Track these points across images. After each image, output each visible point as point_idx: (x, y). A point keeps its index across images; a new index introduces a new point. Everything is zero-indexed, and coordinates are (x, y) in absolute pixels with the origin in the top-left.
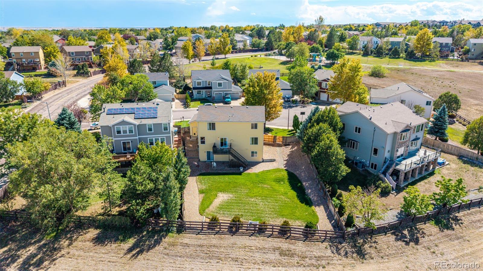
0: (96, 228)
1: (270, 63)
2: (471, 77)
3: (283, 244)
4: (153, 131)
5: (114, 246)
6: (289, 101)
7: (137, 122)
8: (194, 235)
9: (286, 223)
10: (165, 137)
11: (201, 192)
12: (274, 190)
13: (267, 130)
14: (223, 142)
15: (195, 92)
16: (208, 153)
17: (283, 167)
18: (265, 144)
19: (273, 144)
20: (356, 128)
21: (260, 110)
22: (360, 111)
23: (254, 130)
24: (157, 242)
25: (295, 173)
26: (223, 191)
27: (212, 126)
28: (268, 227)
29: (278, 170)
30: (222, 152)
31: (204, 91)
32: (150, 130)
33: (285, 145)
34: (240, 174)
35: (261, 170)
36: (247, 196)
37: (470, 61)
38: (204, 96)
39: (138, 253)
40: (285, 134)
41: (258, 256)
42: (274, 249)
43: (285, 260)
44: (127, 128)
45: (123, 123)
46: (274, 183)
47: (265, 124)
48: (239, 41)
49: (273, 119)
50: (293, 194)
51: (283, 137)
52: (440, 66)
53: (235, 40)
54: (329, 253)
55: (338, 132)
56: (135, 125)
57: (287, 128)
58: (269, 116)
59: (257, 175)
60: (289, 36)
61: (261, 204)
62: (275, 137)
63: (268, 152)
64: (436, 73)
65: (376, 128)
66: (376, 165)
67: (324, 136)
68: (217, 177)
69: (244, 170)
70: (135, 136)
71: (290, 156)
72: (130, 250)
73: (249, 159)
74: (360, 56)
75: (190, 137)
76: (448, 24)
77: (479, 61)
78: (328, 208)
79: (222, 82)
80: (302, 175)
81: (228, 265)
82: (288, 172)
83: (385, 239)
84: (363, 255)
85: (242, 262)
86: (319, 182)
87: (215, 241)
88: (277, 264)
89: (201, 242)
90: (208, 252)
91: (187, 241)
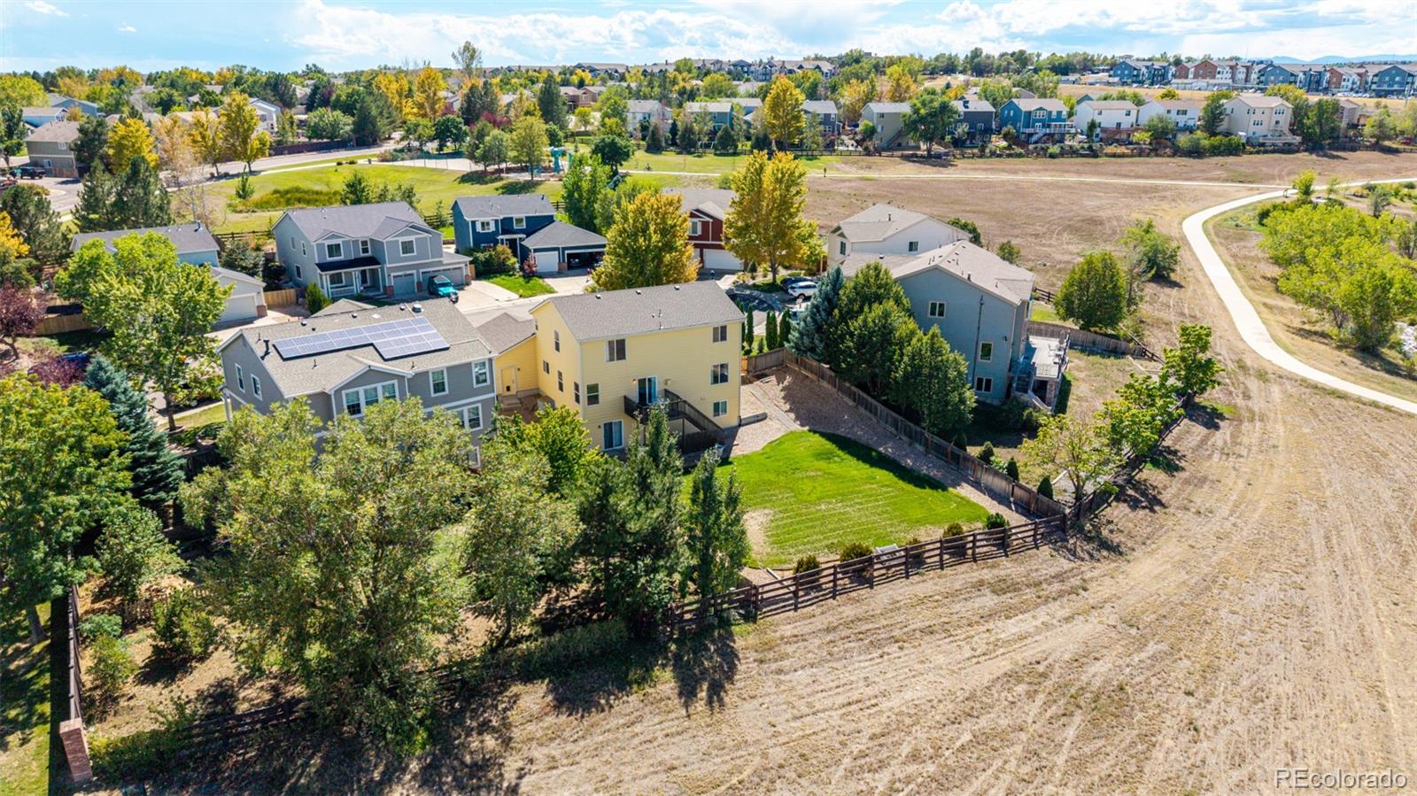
0: (528, 680)
1: (426, 181)
4: (447, 392)
8: (791, 613)
9: (956, 529)
10: (479, 405)
12: (841, 477)
14: (647, 387)
16: (609, 427)
17: (797, 427)
20: (934, 305)
21: (712, 291)
23: (720, 343)
25: (839, 432)
27: (618, 350)
28: (928, 547)
29: (798, 435)
31: (355, 271)
32: (439, 387)
33: (759, 377)
35: (763, 444)
36: (803, 502)
37: (884, 154)
38: (356, 289)
39: (715, 693)
42: (976, 587)
43: (1012, 599)
44: (379, 391)
45: (368, 376)
50: (884, 475)
51: (749, 359)
52: (838, 170)
54: (1064, 564)
56: (401, 379)
59: (766, 455)
64: (847, 184)
65: (984, 298)
66: (988, 381)
69: (727, 452)
71: (791, 398)
76: (752, 69)
77: (899, 153)
78: (977, 485)
79: (412, 238)
80: (860, 434)
81: (927, 646)
82: (823, 435)
83: (1117, 512)
84: (1115, 549)
85: (946, 630)
86: (914, 437)
87: (849, 611)
88: (1009, 611)
89: (820, 622)
90: (860, 637)
91: (788, 630)
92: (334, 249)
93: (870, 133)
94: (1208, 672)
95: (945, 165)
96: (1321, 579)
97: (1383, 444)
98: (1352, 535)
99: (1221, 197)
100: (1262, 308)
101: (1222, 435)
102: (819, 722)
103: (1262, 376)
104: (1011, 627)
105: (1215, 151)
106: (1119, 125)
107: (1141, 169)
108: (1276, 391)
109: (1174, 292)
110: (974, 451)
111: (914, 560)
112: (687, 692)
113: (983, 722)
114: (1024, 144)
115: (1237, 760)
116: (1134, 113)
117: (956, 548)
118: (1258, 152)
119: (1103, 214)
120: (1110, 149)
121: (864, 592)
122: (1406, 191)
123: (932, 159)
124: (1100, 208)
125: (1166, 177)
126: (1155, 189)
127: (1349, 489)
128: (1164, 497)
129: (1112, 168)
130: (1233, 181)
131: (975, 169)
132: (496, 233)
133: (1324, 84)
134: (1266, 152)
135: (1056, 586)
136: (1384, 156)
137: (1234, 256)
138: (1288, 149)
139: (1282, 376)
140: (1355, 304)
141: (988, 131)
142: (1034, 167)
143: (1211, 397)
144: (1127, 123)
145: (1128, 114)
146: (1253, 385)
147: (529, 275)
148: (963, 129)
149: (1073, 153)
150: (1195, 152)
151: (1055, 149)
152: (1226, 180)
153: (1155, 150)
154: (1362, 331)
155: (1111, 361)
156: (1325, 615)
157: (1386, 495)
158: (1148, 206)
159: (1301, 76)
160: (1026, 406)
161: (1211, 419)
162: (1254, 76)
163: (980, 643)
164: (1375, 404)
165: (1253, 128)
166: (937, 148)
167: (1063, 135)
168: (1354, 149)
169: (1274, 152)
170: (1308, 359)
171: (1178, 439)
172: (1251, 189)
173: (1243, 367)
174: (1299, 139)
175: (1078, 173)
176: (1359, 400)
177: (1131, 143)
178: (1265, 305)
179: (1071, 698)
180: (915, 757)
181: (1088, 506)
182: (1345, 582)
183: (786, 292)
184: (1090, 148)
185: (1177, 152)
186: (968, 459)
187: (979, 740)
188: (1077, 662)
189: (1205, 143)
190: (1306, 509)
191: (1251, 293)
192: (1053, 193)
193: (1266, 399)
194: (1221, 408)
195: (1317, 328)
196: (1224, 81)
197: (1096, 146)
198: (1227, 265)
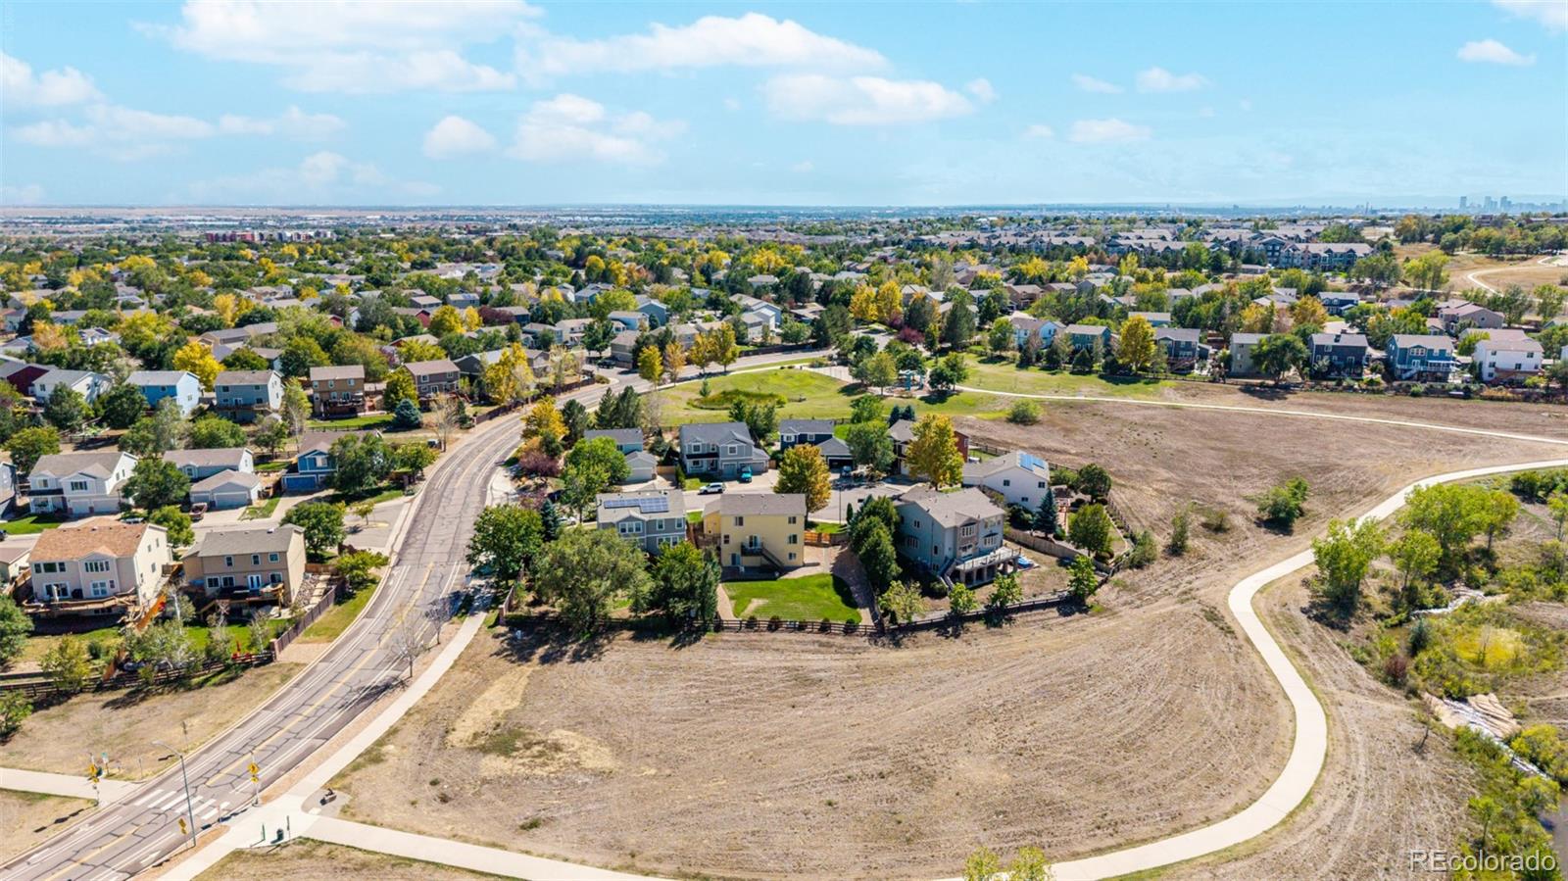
0: (630, 629)
1: (819, 388)
2: (1203, 421)
3: (823, 638)
4: (664, 529)
5: (655, 642)
6: (849, 477)
7: (646, 518)
8: (733, 634)
9: (826, 620)
10: (678, 536)
11: (731, 598)
12: (816, 595)
13: (809, 525)
14: (753, 541)
15: (689, 463)
16: (734, 556)
17: (828, 572)
18: (806, 544)
19: (818, 543)
20: (916, 522)
21: (800, 499)
22: (918, 502)
23: (792, 525)
24: (697, 639)
25: (842, 577)
26: (759, 597)
27: (740, 521)
29: (823, 575)
30: (752, 553)
31: (705, 460)
32: (661, 526)
33: (833, 545)
34: (775, 579)
35: (801, 575)
36: (785, 601)
38: (704, 469)
39: (681, 647)
40: (834, 531)
41: (798, 647)
42: (814, 642)
43: (822, 649)
44: (634, 525)
45: (631, 518)
46: (816, 589)
47: (806, 517)
48: (753, 325)
49: (818, 509)
50: (837, 598)
51: (831, 535)
53: (745, 323)
55: (893, 527)
56: (643, 521)
57: (838, 522)
58: (811, 505)
59: (796, 581)
60: (867, 306)
61: (801, 607)
62: (820, 535)
63: (810, 554)
65: (934, 522)
66: (933, 564)
67: (875, 530)
68: (747, 584)
69: (781, 575)
70: (643, 534)
71: (838, 559)
72: (672, 645)
73: (787, 562)
74: (1013, 367)
75: (704, 536)
78: (871, 609)
81: (771, 653)
82: (835, 578)
84: (900, 645)
85: (783, 651)
87: (756, 637)
88: (817, 652)
89: (742, 639)
90: (749, 645)
91: (726, 638)
92: (697, 448)
98: (1030, 668)
104: (809, 656)
106: (1517, 366)
111: (800, 626)
112: (674, 644)
113: (758, 675)
114: (1392, 379)
117: (824, 628)
120: (1490, 392)
121: (767, 633)
124: (1363, 455)
135: (849, 650)
141: (1359, 365)
144: (1529, 364)
145: (1531, 356)
149: (1441, 392)
151: (1422, 387)
161: (1076, 611)
163: (791, 657)
167: (1445, 374)
175: (1414, 416)
177: (1521, 387)
179: (797, 677)
181: (910, 628)
184: (1467, 389)
187: (749, 678)
188: (816, 670)
190: (1032, 655)
194: (1095, 608)
197: (1476, 387)
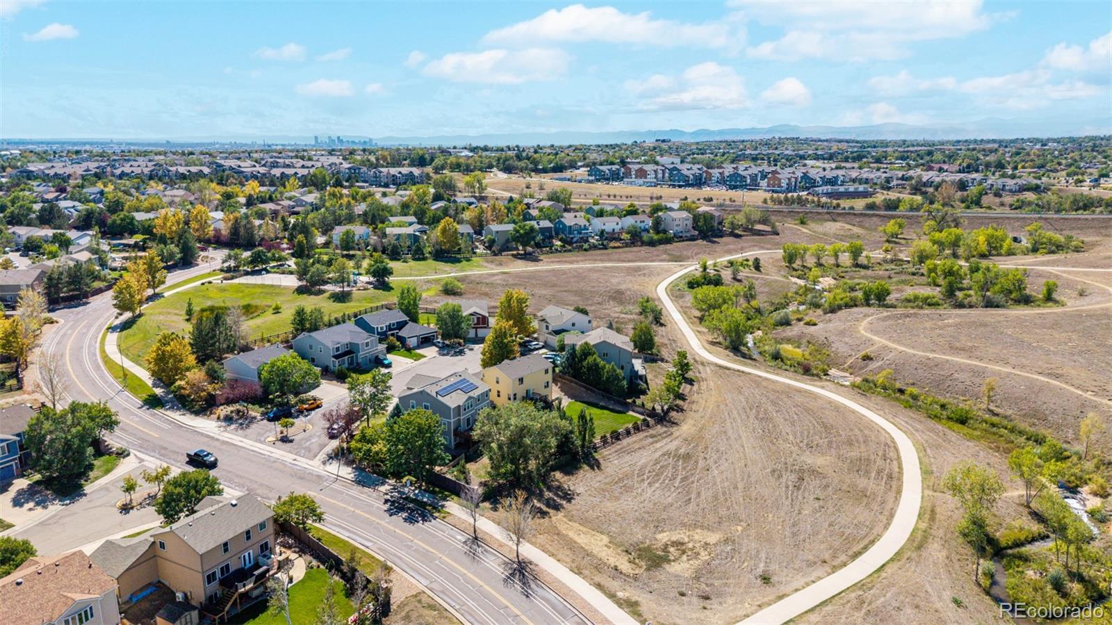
7: (474, 395)
8: (606, 449)
10: (486, 404)
14: (528, 394)
17: (571, 401)
20: (604, 353)
24: (596, 460)
27: (521, 381)
28: (630, 429)
31: (346, 357)
44: (470, 403)
52: (484, 267)
54: (665, 429)
65: (621, 350)
66: (627, 377)
77: (510, 253)
78: (633, 411)
79: (368, 340)
80: (591, 400)
81: (641, 451)
82: (581, 402)
83: (673, 414)
84: (676, 424)
85: (643, 447)
86: (609, 399)
87: (619, 447)
88: (656, 442)
89: (613, 450)
90: (624, 452)
91: (606, 453)
92: (338, 349)
93: (492, 242)
94: (706, 448)
95: (536, 260)
96: (728, 424)
97: (742, 385)
98: (735, 412)
99: (669, 272)
100: (697, 333)
101: (695, 387)
102: (625, 469)
103: (703, 364)
104: (658, 445)
105: (661, 242)
106: (614, 230)
107: (630, 256)
108: (708, 369)
109: (663, 328)
110: (630, 401)
111: (628, 433)
112: (592, 468)
113: (661, 464)
114: (570, 243)
115: (716, 463)
116: (620, 224)
117: (637, 429)
118: (680, 241)
119: (623, 287)
120: (612, 244)
121: (619, 442)
122: (745, 262)
123: (527, 257)
124: (619, 283)
125: (642, 260)
126: (638, 269)
127: (733, 399)
128: (685, 408)
129: (616, 256)
130: (672, 261)
131: (553, 262)
132: (386, 331)
133: (703, 180)
134: (683, 241)
135: (665, 435)
136: (735, 239)
137: (682, 307)
138: (693, 239)
139: (710, 363)
140: (729, 332)
141: (551, 237)
142: (579, 259)
143: (690, 375)
144: (617, 228)
145: (617, 224)
146: (701, 367)
147: (409, 350)
148: (539, 238)
149: (594, 247)
150: (652, 243)
151: (586, 246)
152: (669, 261)
153: (633, 243)
154: (732, 342)
155: (654, 364)
156: (730, 433)
157: (743, 400)
158: (640, 279)
159: (691, 176)
160: (639, 384)
161: (690, 382)
162: (667, 175)
163: (653, 449)
164: (739, 371)
165: (676, 228)
166: (529, 249)
167: (587, 237)
168: (722, 237)
169: (687, 240)
170: (717, 355)
171: (683, 390)
172: (681, 266)
173: (696, 361)
174: (697, 233)
175: (602, 261)
176: (734, 370)
177: (621, 240)
178: (698, 331)
179: (678, 457)
180: (649, 472)
181: (666, 413)
182: (734, 424)
183: (526, 346)
184: (602, 244)
185: (643, 243)
186: (629, 403)
187: (661, 467)
188: (677, 450)
189: (656, 237)
190: (722, 407)
191: (691, 325)
192: (595, 276)
193: (706, 372)
194: (693, 378)
195: (718, 340)
196: (652, 180)
197: (605, 242)
198: (680, 312)
